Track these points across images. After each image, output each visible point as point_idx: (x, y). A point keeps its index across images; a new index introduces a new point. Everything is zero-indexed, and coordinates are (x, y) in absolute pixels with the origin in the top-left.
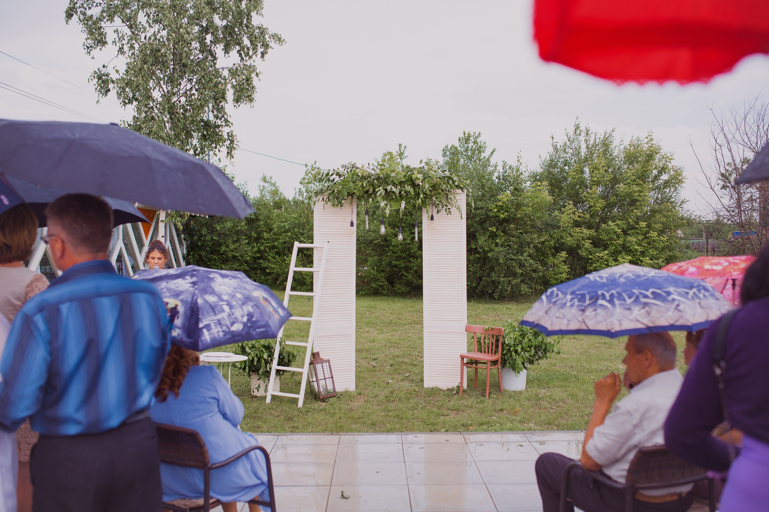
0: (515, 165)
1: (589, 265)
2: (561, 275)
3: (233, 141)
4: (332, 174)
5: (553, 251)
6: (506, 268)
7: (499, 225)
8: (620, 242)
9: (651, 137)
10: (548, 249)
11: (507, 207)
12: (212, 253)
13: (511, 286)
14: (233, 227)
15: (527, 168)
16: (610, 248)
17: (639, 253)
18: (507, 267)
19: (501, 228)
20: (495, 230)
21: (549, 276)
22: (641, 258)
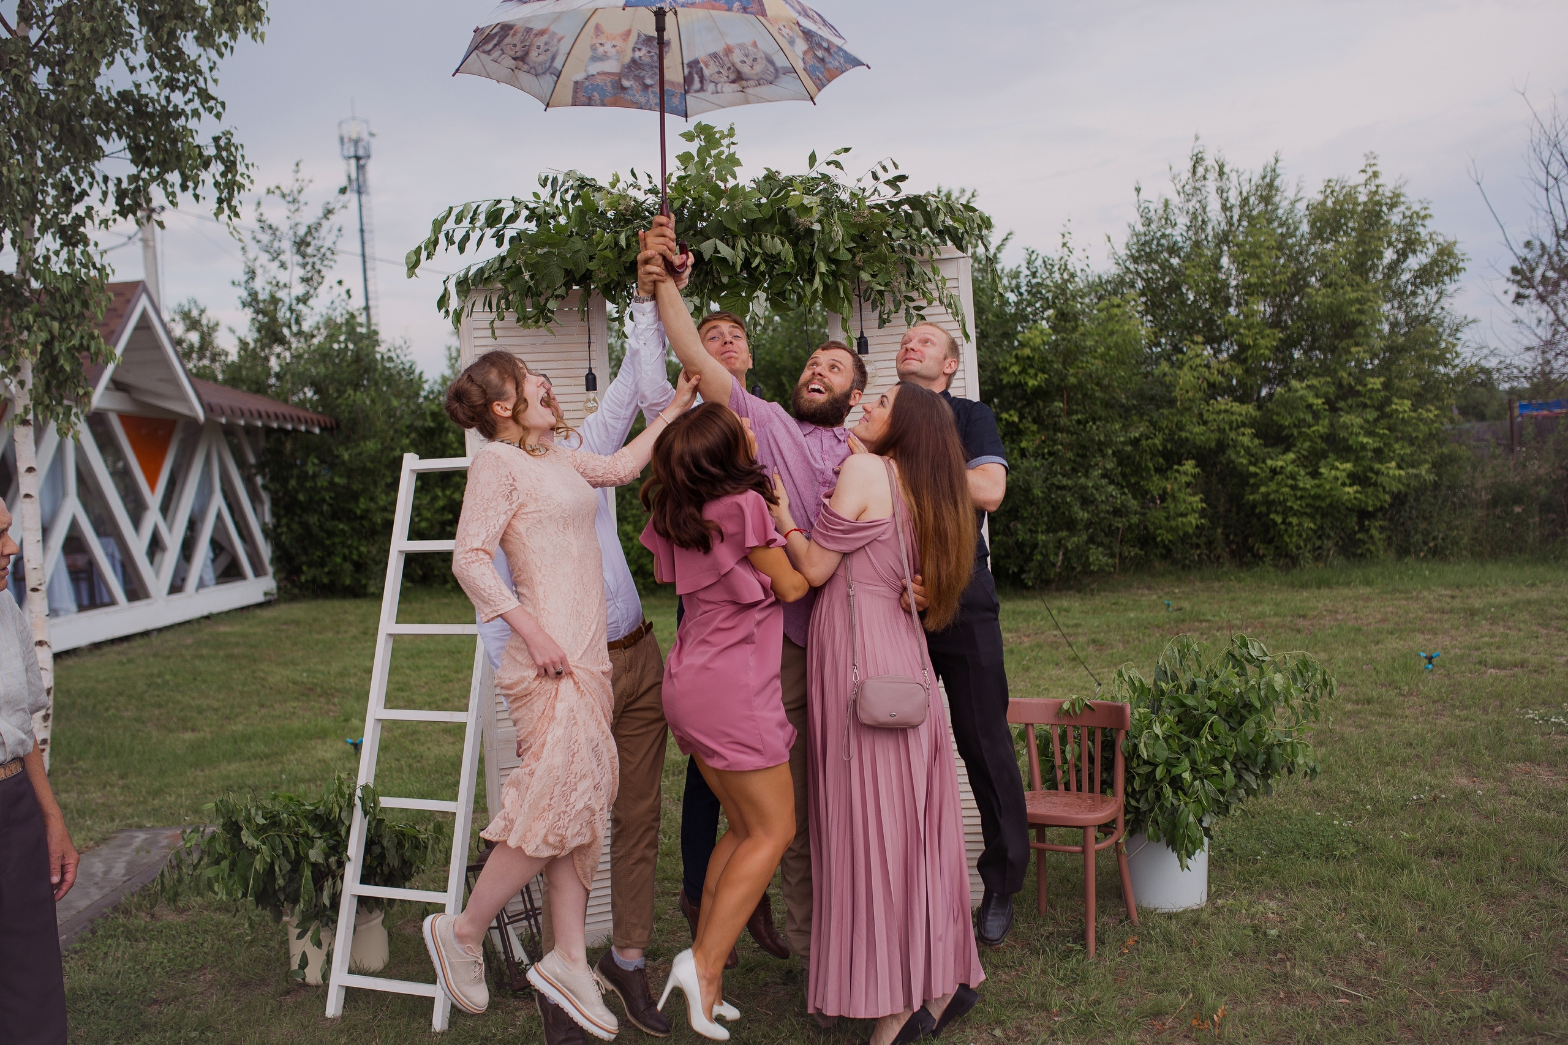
0: (1056, 258)
1: (1248, 489)
2: (1184, 520)
3: (234, 163)
4: (513, 218)
5: (1161, 460)
6: (1050, 509)
7: (1024, 407)
8: (1322, 428)
9: (1374, 169)
10: (1148, 457)
11: (1044, 359)
12: (334, 516)
13: (1064, 554)
14: (382, 451)
15: (1087, 261)
16: (1299, 445)
17: (1370, 454)
18: (1053, 507)
19: (1029, 413)
20: (1016, 419)
21: (1153, 523)
22: (1377, 466)
